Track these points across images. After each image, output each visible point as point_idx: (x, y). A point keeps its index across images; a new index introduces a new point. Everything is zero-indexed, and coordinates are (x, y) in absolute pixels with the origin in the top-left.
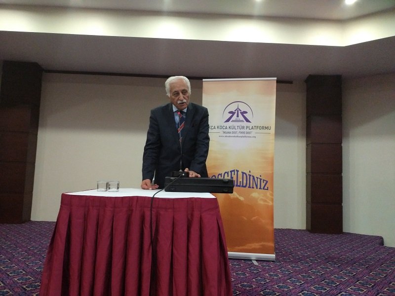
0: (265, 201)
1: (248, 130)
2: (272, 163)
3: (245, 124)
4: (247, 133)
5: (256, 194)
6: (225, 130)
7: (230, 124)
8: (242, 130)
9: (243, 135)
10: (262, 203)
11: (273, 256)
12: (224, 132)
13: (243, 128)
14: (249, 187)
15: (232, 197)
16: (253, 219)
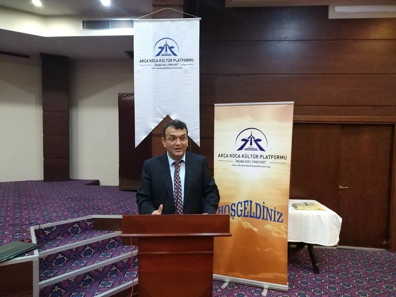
0: (279, 233)
1: (262, 159)
4: (261, 162)
5: (270, 226)
7: (243, 152)
9: (257, 164)
10: (276, 235)
11: (285, 287)
14: (263, 219)
15: (246, 227)
16: (267, 250)
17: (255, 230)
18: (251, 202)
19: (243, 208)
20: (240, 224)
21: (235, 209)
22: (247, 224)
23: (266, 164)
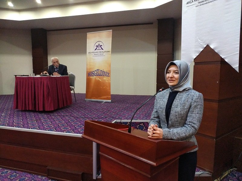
0: (108, 81)
2: (110, 66)
5: (105, 78)
6: (95, 54)
7: (96, 51)
8: (100, 53)
9: (101, 55)
11: (110, 101)
12: (94, 54)
13: (101, 52)
14: (103, 76)
16: (104, 87)
17: (100, 80)
18: (99, 70)
19: (96, 73)
20: (96, 79)
21: (94, 73)
22: (98, 78)
23: (104, 55)
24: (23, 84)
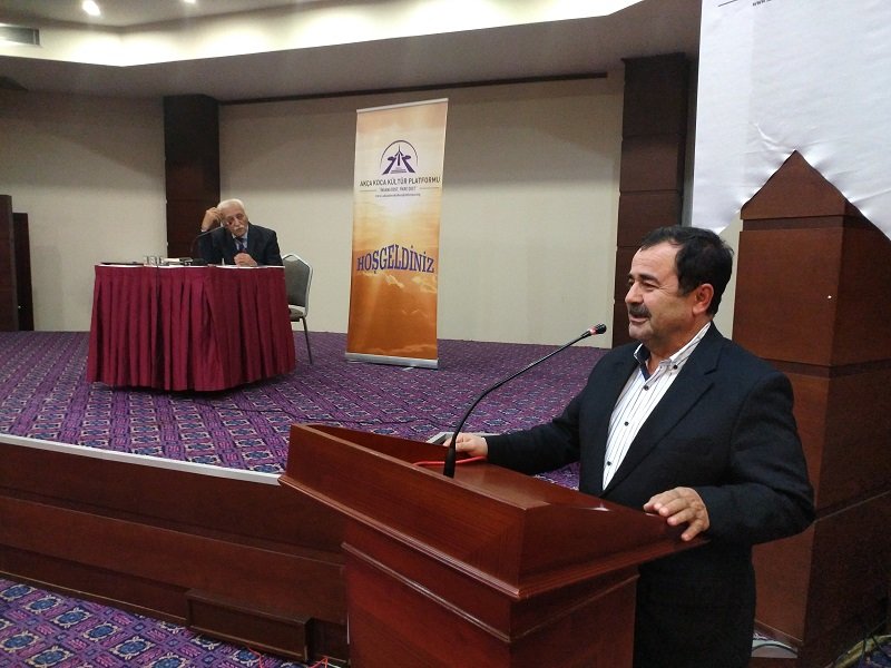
0: (429, 288)
1: (411, 185)
2: (437, 233)
3: (408, 175)
4: (411, 189)
5: (419, 279)
6: (384, 187)
7: (389, 176)
8: (404, 185)
9: (405, 192)
10: (424, 290)
11: (435, 362)
12: (382, 190)
13: (405, 181)
14: (411, 269)
15: (390, 283)
16: (414, 312)
17: (401, 285)
18: (397, 246)
19: (387, 257)
20: (384, 279)
21: (378, 258)
22: (391, 278)
23: (416, 191)
24: (120, 292)
